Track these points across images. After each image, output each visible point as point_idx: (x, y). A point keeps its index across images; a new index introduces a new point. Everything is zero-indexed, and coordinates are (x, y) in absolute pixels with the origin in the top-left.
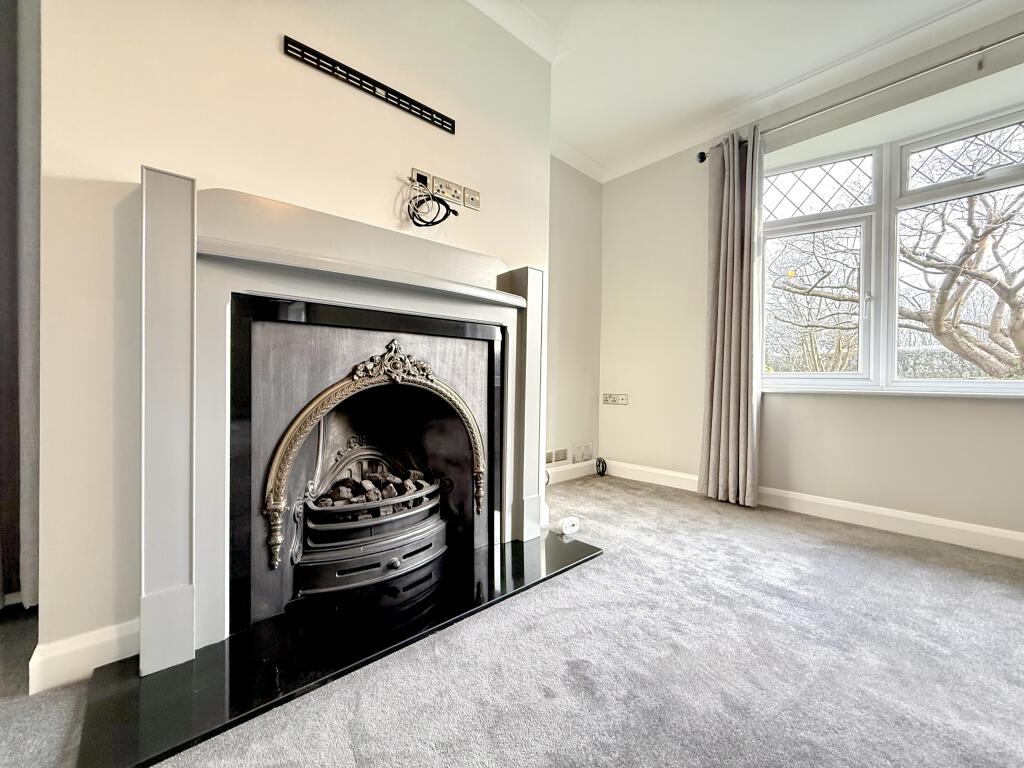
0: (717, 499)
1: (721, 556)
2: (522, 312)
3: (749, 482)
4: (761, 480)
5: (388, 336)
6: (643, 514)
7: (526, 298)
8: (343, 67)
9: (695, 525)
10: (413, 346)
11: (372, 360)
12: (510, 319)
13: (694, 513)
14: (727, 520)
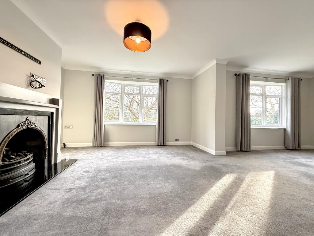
0: (96, 147)
1: (100, 154)
2: (57, 110)
3: (102, 142)
4: (104, 141)
5: (26, 117)
6: (82, 152)
7: (59, 106)
8: (14, 46)
9: (93, 152)
10: (32, 118)
11: (23, 122)
12: (54, 111)
13: (93, 150)
14: (99, 150)
